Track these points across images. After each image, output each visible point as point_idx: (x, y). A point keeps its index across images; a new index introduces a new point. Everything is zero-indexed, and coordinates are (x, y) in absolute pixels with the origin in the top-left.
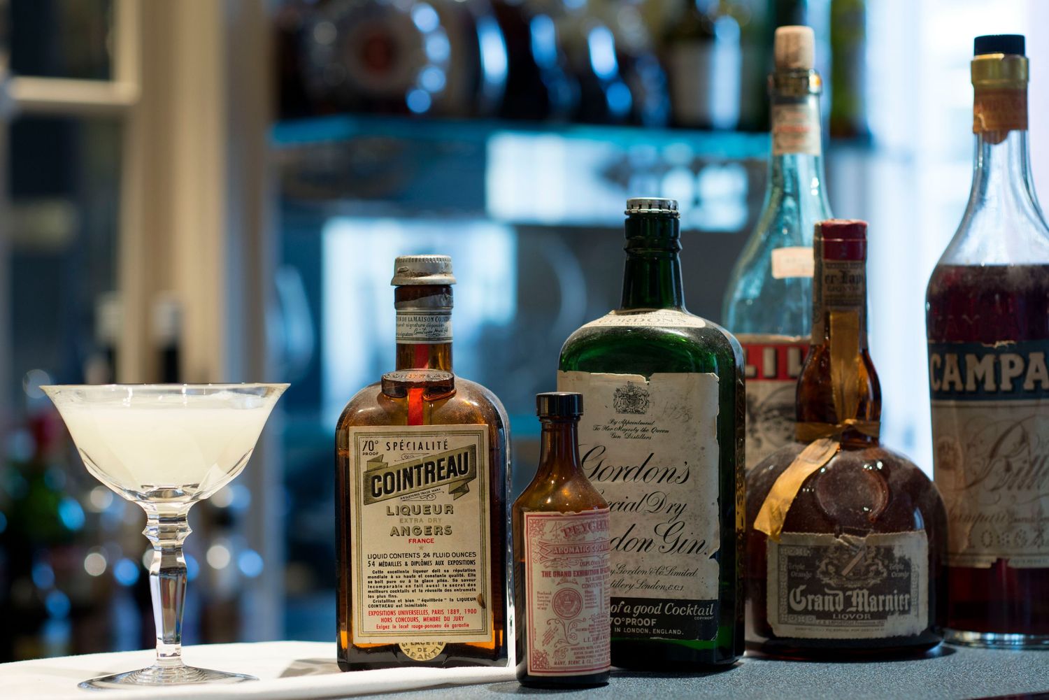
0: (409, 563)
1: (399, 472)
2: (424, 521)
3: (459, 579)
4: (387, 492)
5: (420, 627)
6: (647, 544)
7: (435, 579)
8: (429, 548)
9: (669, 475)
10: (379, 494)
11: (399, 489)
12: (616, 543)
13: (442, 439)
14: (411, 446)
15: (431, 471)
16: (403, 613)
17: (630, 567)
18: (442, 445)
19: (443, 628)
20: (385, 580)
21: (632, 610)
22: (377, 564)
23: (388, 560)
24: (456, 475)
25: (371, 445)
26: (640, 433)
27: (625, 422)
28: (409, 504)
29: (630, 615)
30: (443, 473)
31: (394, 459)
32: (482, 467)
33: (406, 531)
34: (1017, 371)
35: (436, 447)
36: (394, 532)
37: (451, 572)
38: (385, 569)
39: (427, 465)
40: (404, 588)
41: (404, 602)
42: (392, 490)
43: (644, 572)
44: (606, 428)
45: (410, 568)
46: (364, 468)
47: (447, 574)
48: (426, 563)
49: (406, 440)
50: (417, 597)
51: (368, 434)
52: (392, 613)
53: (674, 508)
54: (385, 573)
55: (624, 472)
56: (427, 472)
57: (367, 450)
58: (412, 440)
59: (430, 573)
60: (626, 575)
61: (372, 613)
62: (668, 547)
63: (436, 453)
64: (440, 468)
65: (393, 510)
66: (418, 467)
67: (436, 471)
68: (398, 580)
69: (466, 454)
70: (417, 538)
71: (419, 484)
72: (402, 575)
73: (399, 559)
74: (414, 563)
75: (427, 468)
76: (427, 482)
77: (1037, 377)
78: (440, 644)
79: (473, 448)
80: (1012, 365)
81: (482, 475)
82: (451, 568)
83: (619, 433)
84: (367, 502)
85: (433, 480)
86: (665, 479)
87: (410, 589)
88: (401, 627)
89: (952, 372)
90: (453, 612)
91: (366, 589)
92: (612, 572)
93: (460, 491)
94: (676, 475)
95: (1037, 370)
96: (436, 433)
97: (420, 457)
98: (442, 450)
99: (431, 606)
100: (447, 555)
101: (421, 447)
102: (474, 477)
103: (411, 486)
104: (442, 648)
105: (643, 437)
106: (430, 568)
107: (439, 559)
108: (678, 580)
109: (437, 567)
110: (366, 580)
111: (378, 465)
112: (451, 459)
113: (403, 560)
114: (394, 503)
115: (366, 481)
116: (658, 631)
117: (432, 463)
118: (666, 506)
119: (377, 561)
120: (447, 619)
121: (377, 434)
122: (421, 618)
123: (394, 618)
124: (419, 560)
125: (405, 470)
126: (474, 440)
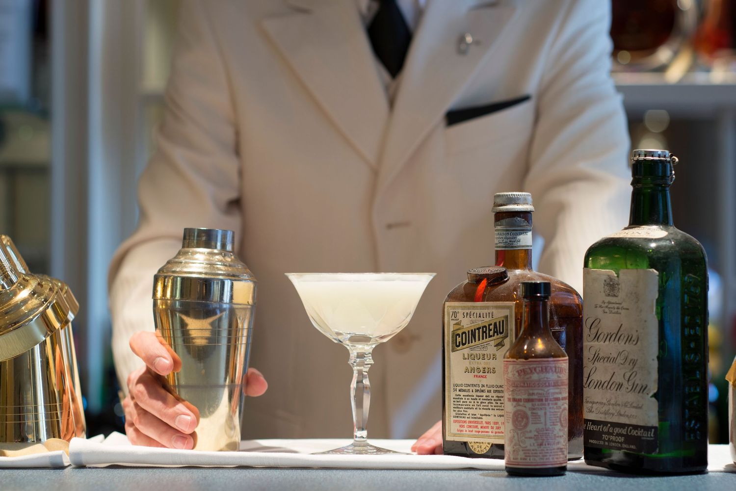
0: (474, 391)
1: (469, 331)
2: (482, 364)
3: (499, 402)
4: (463, 344)
5: (479, 432)
6: (620, 386)
7: (487, 402)
8: (484, 381)
9: (629, 339)
10: (459, 346)
11: (469, 343)
12: (606, 384)
13: (490, 311)
14: (475, 315)
15: (484, 331)
16: (470, 422)
17: (613, 402)
18: (491, 315)
19: (490, 434)
20: (462, 401)
21: (613, 431)
22: (458, 390)
23: (463, 388)
24: (498, 335)
25: (455, 313)
26: (616, 310)
27: (609, 303)
28: (474, 352)
29: (612, 434)
30: (492, 333)
31: (467, 324)
32: (511, 330)
33: (473, 370)
35: (488, 317)
36: (467, 371)
37: (495, 398)
38: (462, 394)
39: (483, 327)
40: (471, 407)
41: (471, 416)
42: (465, 344)
43: (619, 405)
44: (600, 307)
45: (475, 394)
46: (452, 329)
47: (493, 399)
48: (482, 391)
49: (473, 311)
50: (478, 412)
51: (454, 307)
52: (465, 422)
53: (632, 362)
54: (462, 397)
55: (609, 336)
56: (483, 332)
57: (453, 318)
58: (476, 311)
59: (484, 398)
60: (611, 406)
61: (455, 421)
62: (630, 388)
63: (487, 320)
64: (490, 330)
65: (466, 356)
66: (479, 329)
67: (487, 332)
68: (468, 401)
69: (503, 321)
70: (478, 374)
71: (479, 340)
72: (470, 398)
73: (469, 388)
74: (477, 391)
75: (483, 329)
76: (483, 339)
78: (489, 444)
79: (507, 317)
81: (511, 335)
82: (495, 395)
83: (607, 310)
84: (453, 351)
85: (486, 338)
86: (628, 342)
87: (474, 407)
88: (469, 431)
90: (496, 423)
91: (452, 406)
92: (605, 404)
93: (500, 345)
94: (633, 339)
96: (487, 307)
97: (480, 323)
98: (491, 318)
99: (485, 419)
100: (493, 386)
101: (480, 317)
102: (507, 336)
103: (475, 341)
104: (489, 446)
105: (617, 313)
106: (484, 394)
107: (489, 389)
108: (633, 411)
109: (488, 394)
110: (452, 400)
111: (459, 327)
112: (495, 324)
113: (471, 388)
114: (466, 351)
115: (453, 337)
116: (625, 446)
117: (485, 327)
118: (629, 360)
119: (458, 388)
120: (492, 428)
121: (458, 307)
122: (479, 426)
123: (466, 425)
124: (479, 389)
125: (472, 330)
126: (506, 312)
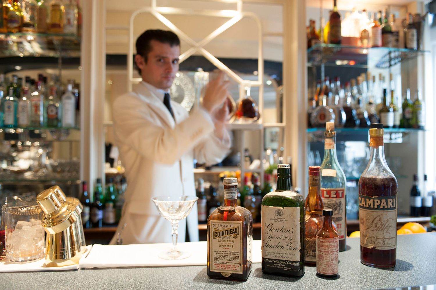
0: (223, 253)
1: (221, 232)
2: (227, 244)
3: (235, 258)
4: (218, 236)
5: (226, 269)
6: (283, 247)
7: (229, 258)
8: (228, 250)
9: (288, 231)
10: (216, 237)
11: (221, 236)
12: (275, 246)
13: (231, 224)
14: (224, 226)
15: (229, 232)
16: (222, 265)
17: (279, 252)
18: (231, 226)
19: (231, 270)
20: (218, 257)
21: (279, 262)
22: (216, 253)
23: (218, 252)
24: (234, 233)
25: (215, 225)
26: (281, 221)
27: (278, 218)
28: (223, 239)
29: (279, 264)
30: (232, 233)
31: (220, 229)
32: (241, 232)
33: (223, 246)
34: (379, 203)
35: (230, 226)
36: (220, 246)
37: (233, 257)
38: (218, 254)
39: (228, 230)
40: (222, 259)
41: (222, 263)
42: (219, 236)
43: (282, 254)
44: (273, 219)
45: (224, 255)
46: (213, 230)
47: (232, 257)
48: (227, 254)
49: (223, 224)
50: (225, 262)
51: (214, 222)
52: (219, 265)
53: (290, 239)
54: (218, 255)
55: (277, 230)
56: (228, 232)
57: (214, 226)
58: (224, 224)
59: (228, 256)
60: (278, 254)
61: (215, 265)
62: (288, 248)
63: (230, 228)
64: (231, 232)
65: (220, 241)
66: (226, 231)
67: (230, 232)
68: (221, 257)
69: (237, 228)
70: (225, 248)
71: (226, 235)
72: (221, 256)
73: (221, 252)
74: (224, 254)
75: (228, 231)
76: (228, 234)
77: (384, 205)
78: (230, 273)
79: (239, 227)
80: (377, 202)
81: (241, 234)
82: (233, 255)
83: (276, 221)
84: (214, 238)
85: (229, 234)
86: (287, 232)
87: (224, 260)
88: (221, 268)
89: (363, 202)
90: (233, 266)
91: (213, 259)
92: (275, 253)
93: (235, 237)
94: (290, 231)
95: (384, 204)
96: (230, 223)
97: (226, 228)
98: (231, 227)
99: (228, 264)
100: (232, 252)
101: (226, 226)
102: (239, 234)
103: (224, 235)
104: (231, 274)
105: (282, 222)
106: (228, 255)
107: (230, 253)
108: (290, 256)
109: (230, 255)
110: (213, 257)
111: (216, 230)
112: (233, 229)
113: (222, 253)
114: (220, 239)
115: (213, 233)
116: (286, 268)
117: (229, 230)
118: (288, 238)
119: (216, 252)
120: (232, 267)
121: (216, 222)
122: (226, 266)
123: (220, 266)
124: (225, 253)
125: (222, 231)
126: (239, 225)
